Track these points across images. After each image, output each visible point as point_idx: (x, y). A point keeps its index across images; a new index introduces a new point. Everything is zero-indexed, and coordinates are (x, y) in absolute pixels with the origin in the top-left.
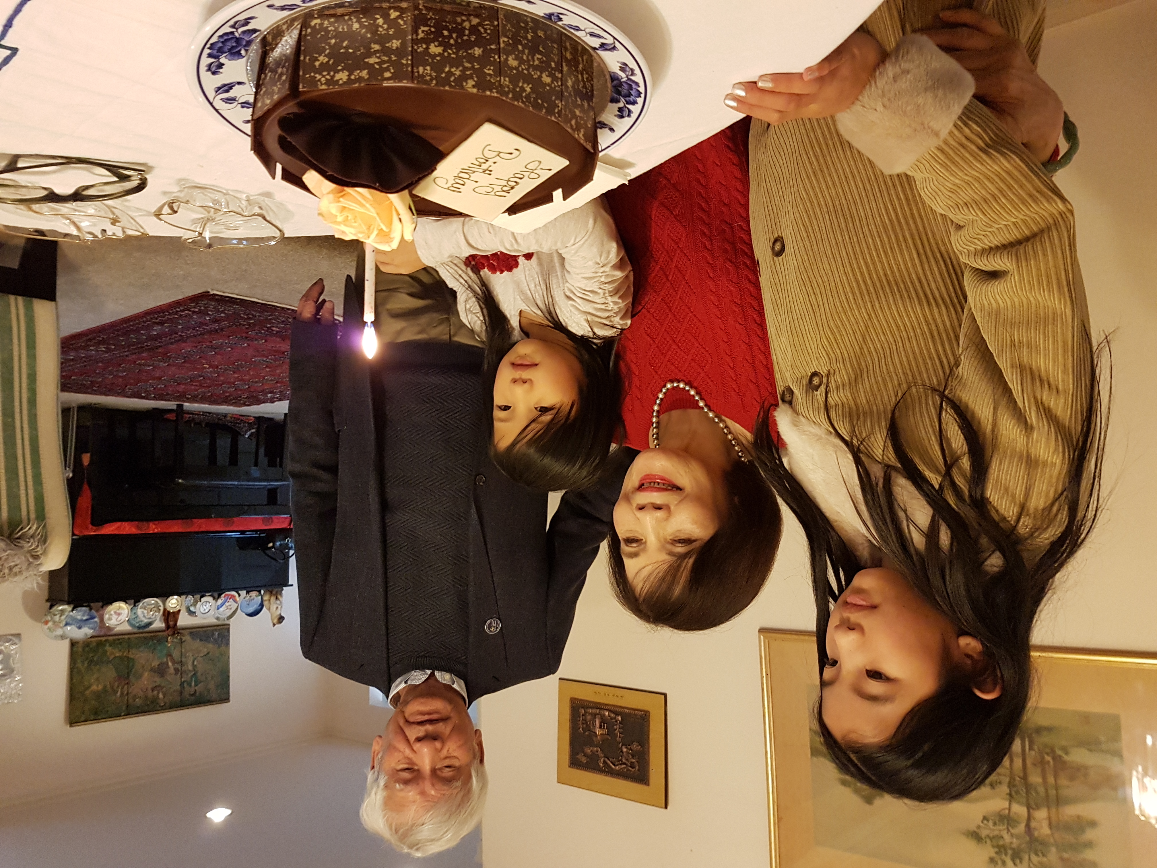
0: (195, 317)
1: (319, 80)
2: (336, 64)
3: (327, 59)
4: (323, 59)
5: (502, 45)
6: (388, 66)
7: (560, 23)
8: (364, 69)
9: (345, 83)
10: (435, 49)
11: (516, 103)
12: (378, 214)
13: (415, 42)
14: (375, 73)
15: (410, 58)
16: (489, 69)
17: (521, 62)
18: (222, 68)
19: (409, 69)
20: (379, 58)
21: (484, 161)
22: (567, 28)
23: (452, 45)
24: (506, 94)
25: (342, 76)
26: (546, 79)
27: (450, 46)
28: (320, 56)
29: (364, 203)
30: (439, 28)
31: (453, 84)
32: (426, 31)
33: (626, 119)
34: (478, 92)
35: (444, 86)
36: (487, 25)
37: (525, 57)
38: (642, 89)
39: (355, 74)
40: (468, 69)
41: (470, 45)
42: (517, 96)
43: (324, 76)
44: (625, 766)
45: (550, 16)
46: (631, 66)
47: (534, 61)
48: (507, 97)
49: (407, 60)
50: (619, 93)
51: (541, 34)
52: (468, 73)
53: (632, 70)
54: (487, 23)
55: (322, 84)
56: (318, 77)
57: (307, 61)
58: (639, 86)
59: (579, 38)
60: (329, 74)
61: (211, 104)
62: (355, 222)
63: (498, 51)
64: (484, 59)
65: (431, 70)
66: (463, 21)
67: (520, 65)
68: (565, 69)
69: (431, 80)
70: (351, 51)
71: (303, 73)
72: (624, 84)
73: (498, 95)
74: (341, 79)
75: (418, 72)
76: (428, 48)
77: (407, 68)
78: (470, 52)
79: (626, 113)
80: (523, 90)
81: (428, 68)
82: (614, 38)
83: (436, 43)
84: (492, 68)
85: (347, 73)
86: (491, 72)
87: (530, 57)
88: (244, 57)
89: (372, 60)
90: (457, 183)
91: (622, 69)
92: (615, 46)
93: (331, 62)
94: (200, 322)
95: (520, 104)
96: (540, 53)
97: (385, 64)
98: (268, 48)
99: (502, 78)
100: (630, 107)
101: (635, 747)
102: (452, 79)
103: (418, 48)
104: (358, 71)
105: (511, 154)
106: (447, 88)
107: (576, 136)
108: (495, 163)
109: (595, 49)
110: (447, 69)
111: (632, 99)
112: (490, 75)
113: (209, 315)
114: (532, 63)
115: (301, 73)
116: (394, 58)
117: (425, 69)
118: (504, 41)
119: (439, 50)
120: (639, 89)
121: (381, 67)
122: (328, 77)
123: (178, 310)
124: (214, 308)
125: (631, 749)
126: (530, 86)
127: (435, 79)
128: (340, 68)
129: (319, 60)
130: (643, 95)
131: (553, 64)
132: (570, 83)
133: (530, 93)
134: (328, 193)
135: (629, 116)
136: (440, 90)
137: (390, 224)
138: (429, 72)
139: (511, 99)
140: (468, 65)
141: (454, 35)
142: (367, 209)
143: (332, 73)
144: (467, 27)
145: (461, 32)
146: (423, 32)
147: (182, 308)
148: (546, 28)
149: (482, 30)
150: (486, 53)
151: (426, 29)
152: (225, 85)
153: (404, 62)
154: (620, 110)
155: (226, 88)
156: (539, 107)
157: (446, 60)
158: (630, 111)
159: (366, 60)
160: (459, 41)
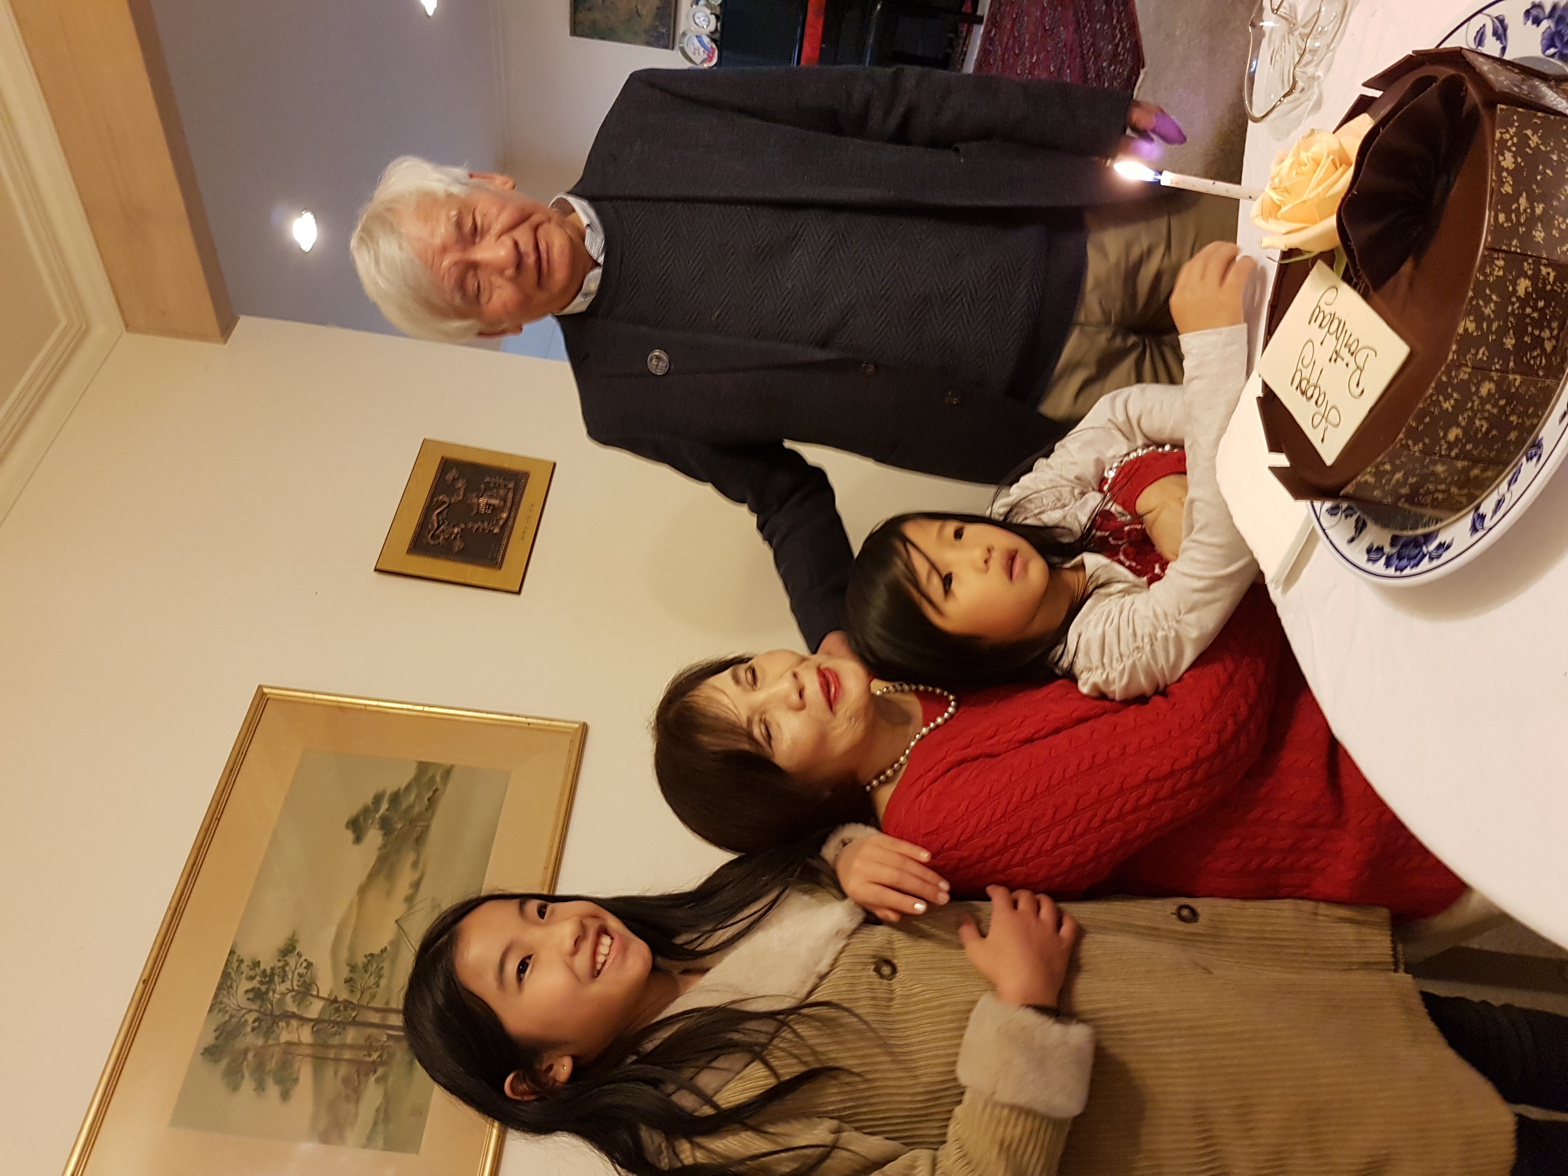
0: (1110, 47)
1: (1508, 132)
2: (1524, 156)
3: (1532, 145)
4: (1534, 140)
5: (1511, 377)
6: (1512, 221)
7: (1524, 459)
8: (1513, 190)
9: (1499, 162)
10: (1523, 285)
11: (1433, 385)
12: (1304, 202)
13: (1537, 260)
14: (1506, 203)
15: (1519, 251)
16: (1483, 354)
17: (1483, 401)
18: (1533, 23)
19: (1504, 248)
20: (1525, 211)
21: (1352, 350)
22: (1514, 471)
23: (1524, 310)
24: (1448, 373)
25: (1508, 161)
26: (1454, 433)
27: (1522, 307)
28: (1539, 137)
29: (1324, 185)
30: (1549, 296)
31: (1474, 303)
32: (1548, 279)
33: (1366, 557)
34: (1458, 334)
35: (1473, 290)
36: (1541, 361)
37: (1488, 407)
38: (1407, 571)
39: (1509, 179)
40: (1489, 326)
41: (1519, 336)
42: (1441, 388)
43: (1512, 138)
44: (436, 526)
45: (1538, 445)
46: (1443, 555)
47: (1480, 419)
48: (1443, 373)
49: (1516, 246)
50: (1405, 545)
51: (1513, 436)
52: (1485, 325)
53: (1439, 557)
54: (1544, 361)
55: (1501, 133)
56: (1512, 131)
57: (1535, 120)
58: (1412, 567)
59: (1498, 486)
60: (1513, 144)
61: (1480, 11)
62: (1297, 174)
63: (1504, 371)
64: (1497, 349)
65: (1497, 276)
66: (1552, 330)
67: (1480, 398)
68: (1460, 464)
69: (1485, 275)
70: (1539, 178)
71: (1521, 112)
72: (1417, 551)
73: (1448, 361)
74: (1505, 159)
75: (1498, 259)
76: (1526, 276)
77: (1506, 245)
78: (1511, 332)
79: (1373, 556)
80: (1448, 397)
81: (1501, 273)
82: (1490, 529)
83: (1530, 289)
84: (1485, 359)
85: (1511, 168)
86: (1480, 355)
87: (1486, 415)
88: (1544, 52)
89: (1523, 201)
90: (1324, 318)
91: (1441, 546)
92: (1477, 531)
93: (1528, 150)
94: (1100, 55)
95: (1431, 391)
96: (1489, 430)
97: (1516, 216)
98: (1552, 83)
99: (1469, 370)
100: (1383, 560)
101: (458, 545)
102: (1481, 303)
103: (1529, 264)
104: (1511, 183)
105: (1358, 385)
106: (1470, 294)
107: (1369, 470)
108: (1347, 365)
109: (1477, 508)
110: (1494, 297)
111: (1395, 561)
112: (1477, 353)
113: (1110, 66)
114: (1479, 416)
115: (1520, 110)
116: (1522, 230)
117: (1500, 268)
118: (1515, 379)
119: (1521, 292)
120: (1409, 568)
121: (1513, 211)
122: (1509, 143)
123: (1124, 25)
124: (1119, 73)
125: (455, 538)
126: (1450, 409)
127: (1485, 280)
128: (1519, 160)
129: (1533, 135)
130: (1398, 573)
131: (1469, 447)
132: (1440, 468)
133: (1441, 406)
134: (1340, 144)
135: (1369, 560)
136: (1469, 284)
137: (1287, 218)
138: (1496, 273)
139: (1440, 378)
140: (1495, 326)
141: (1535, 315)
142: (1313, 190)
143: (1514, 149)
144: (1543, 334)
145: (1538, 324)
146: (1548, 274)
147: (1125, 30)
148: (1520, 443)
149: (1535, 354)
150: (1505, 355)
151: (1551, 279)
152: (1505, 29)
153: (1514, 242)
154: (1380, 549)
155: (1500, 31)
156: (1420, 419)
157: (1506, 297)
158: (1375, 561)
159: (1524, 194)
160: (1528, 321)
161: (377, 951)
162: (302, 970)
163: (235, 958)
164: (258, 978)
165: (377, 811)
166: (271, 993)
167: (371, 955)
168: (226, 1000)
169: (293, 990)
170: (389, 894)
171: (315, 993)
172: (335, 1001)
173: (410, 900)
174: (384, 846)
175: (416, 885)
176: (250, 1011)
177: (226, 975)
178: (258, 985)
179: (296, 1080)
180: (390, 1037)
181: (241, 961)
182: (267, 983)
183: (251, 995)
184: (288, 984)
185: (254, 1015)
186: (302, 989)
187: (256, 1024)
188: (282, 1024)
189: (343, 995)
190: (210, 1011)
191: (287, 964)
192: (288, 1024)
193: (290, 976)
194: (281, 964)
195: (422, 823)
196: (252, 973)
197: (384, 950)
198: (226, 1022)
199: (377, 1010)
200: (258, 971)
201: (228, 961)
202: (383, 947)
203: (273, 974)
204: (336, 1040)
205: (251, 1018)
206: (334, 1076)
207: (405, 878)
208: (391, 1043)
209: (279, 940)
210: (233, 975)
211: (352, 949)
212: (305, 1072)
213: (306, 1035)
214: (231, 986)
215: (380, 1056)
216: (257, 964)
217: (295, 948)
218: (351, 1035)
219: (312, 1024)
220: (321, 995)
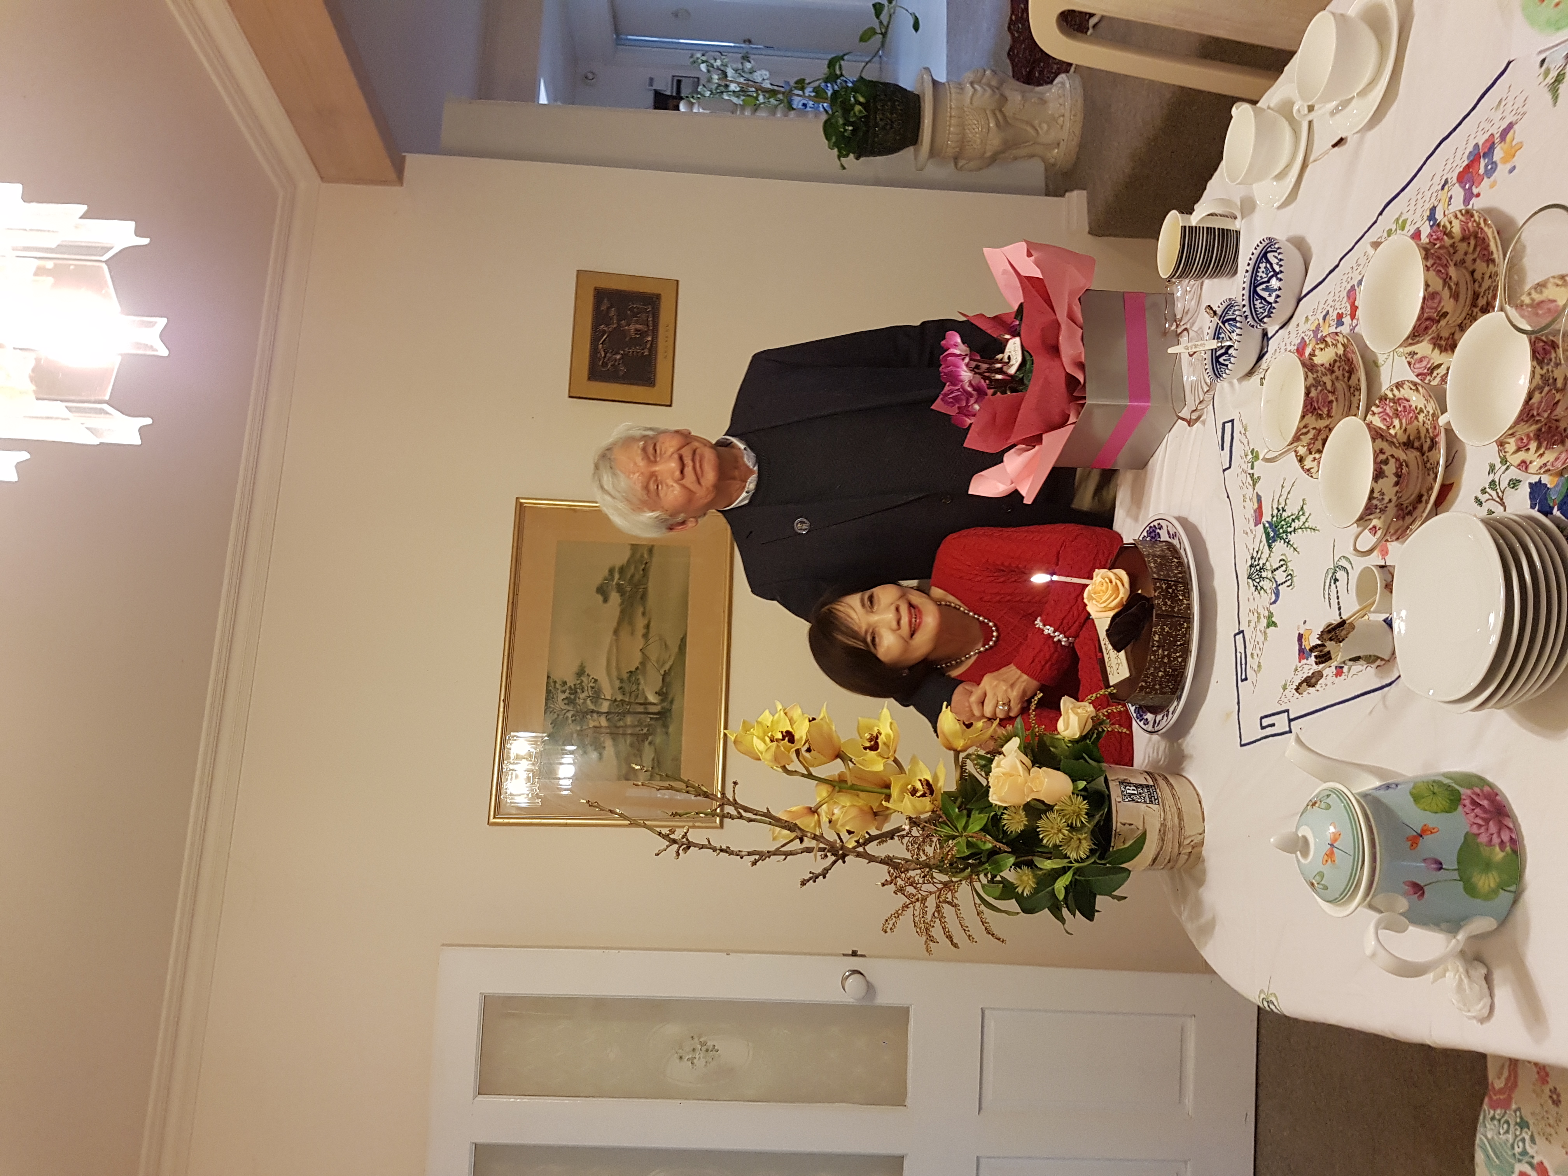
44: (603, 355)
101: (622, 369)
125: (619, 364)
161: (633, 669)
162: (592, 684)
163: (551, 681)
164: (568, 691)
165: (613, 581)
166: (577, 700)
167: (631, 672)
168: (552, 706)
169: (589, 697)
170: (632, 634)
171: (603, 697)
172: (615, 700)
173: (646, 636)
174: (623, 603)
175: (647, 627)
176: (568, 711)
177: (548, 692)
178: (568, 696)
179: (604, 747)
180: (651, 719)
181: (555, 682)
182: (573, 694)
183: (566, 702)
184: (586, 694)
185: (572, 713)
186: (595, 696)
187: (574, 718)
188: (589, 716)
189: (619, 697)
190: (545, 713)
191: (582, 682)
192: (592, 716)
193: (586, 688)
194: (579, 682)
195: (643, 587)
196: (564, 689)
197: (637, 669)
198: (556, 718)
199: (641, 704)
200: (566, 687)
201: (547, 683)
202: (636, 666)
203: (575, 688)
204: (621, 723)
205: (569, 715)
206: (624, 744)
207: (640, 623)
208: (652, 722)
209: (575, 668)
210: (553, 690)
211: (618, 668)
212: (608, 743)
213: (603, 722)
214: (553, 698)
215: (648, 730)
216: (565, 683)
217: (585, 672)
218: (629, 720)
219: (605, 715)
220: (607, 698)
